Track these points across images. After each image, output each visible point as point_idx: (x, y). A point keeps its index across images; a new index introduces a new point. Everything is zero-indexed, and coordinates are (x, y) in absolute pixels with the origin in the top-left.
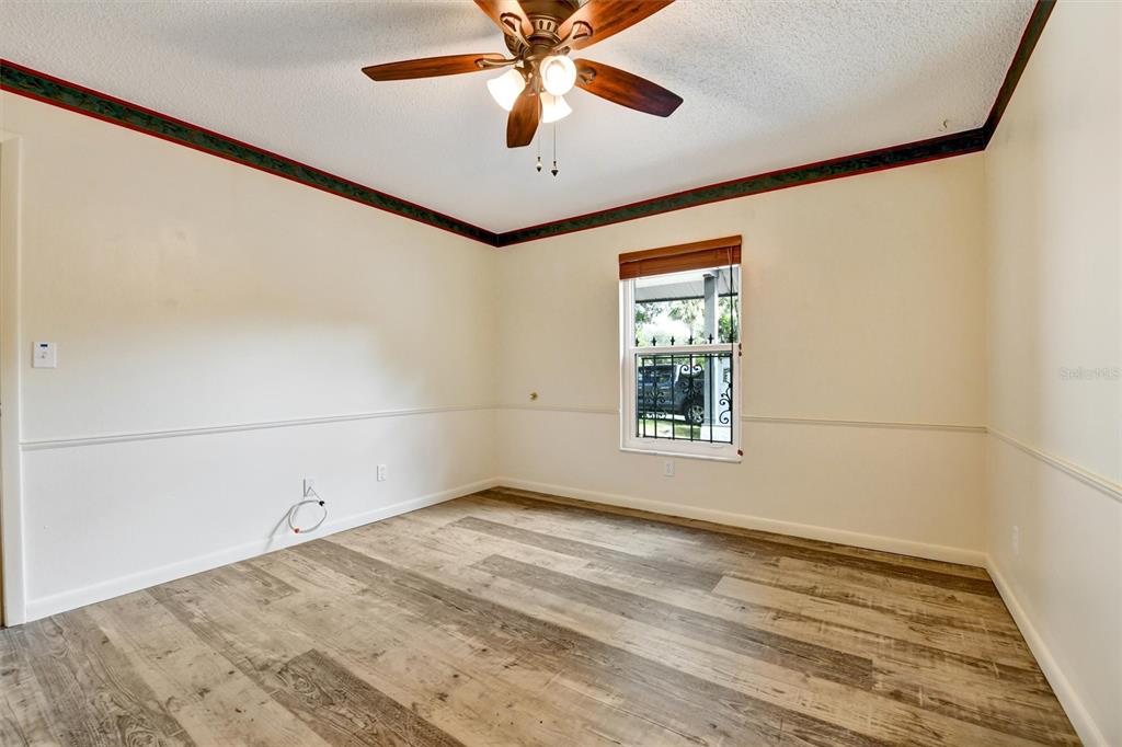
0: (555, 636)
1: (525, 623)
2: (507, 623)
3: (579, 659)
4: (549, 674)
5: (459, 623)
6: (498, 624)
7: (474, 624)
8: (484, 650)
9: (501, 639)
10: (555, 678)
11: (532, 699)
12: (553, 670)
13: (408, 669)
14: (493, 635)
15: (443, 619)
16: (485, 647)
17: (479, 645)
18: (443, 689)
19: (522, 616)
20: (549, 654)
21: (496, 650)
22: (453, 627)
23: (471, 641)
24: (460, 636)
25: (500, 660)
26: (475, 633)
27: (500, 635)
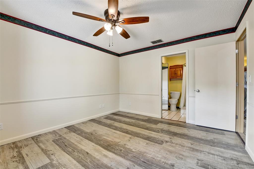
0: (109, 148)
1: (116, 152)
2: (120, 152)
3: (106, 143)
4: (112, 141)
5: (133, 152)
6: (122, 151)
7: (129, 151)
8: (125, 145)
9: (122, 147)
10: (111, 140)
11: (116, 138)
12: (111, 141)
13: (139, 142)
14: (123, 148)
15: (138, 153)
16: (125, 146)
17: (126, 146)
18: (131, 139)
19: (116, 154)
20: (112, 144)
21: (122, 145)
22: (134, 150)
23: (128, 147)
24: (131, 148)
25: (122, 143)
26: (128, 149)
27: (122, 148)
